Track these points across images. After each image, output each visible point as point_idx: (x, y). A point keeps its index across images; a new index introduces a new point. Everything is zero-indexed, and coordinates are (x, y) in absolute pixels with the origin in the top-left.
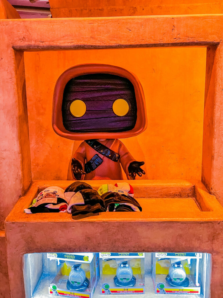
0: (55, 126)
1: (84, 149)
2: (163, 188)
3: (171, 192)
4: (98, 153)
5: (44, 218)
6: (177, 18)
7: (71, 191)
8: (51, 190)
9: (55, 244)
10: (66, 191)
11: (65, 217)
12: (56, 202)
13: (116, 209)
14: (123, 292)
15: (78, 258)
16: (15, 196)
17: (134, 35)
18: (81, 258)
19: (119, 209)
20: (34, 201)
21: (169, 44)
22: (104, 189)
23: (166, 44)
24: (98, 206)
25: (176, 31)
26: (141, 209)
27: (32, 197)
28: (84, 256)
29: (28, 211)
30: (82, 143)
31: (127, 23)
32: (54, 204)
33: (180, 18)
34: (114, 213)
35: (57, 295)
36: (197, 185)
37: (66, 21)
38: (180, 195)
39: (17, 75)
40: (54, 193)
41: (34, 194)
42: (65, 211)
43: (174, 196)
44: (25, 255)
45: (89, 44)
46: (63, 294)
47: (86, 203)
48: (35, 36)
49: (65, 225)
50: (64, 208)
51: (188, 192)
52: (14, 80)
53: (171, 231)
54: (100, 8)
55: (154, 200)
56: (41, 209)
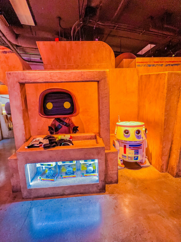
0: (40, 113)
1: (54, 122)
2: (84, 136)
3: (87, 138)
4: (60, 123)
5: (33, 150)
6: (83, 72)
7: (45, 139)
8: (37, 139)
9: (37, 160)
10: (44, 139)
11: (42, 149)
12: (38, 144)
13: (63, 145)
14: (68, 178)
15: (49, 165)
16: (23, 142)
17: (67, 77)
18: (50, 165)
19: (64, 145)
20: (30, 144)
21: (81, 81)
22: (59, 138)
23: (80, 81)
24: (54, 144)
25: (83, 76)
26: (73, 145)
27: (29, 142)
28: (51, 164)
29: (26, 147)
30: (54, 120)
31: (64, 73)
32: (37, 144)
33: (84, 71)
34: (62, 146)
35: (42, 181)
36: (97, 134)
37: (40, 72)
38: (91, 139)
39: (21, 93)
40: (38, 140)
41: (31, 141)
42: (41, 147)
43: (88, 139)
44: (25, 165)
45: (50, 81)
46: (44, 180)
47: (50, 143)
48: (28, 78)
49: (41, 152)
50: (41, 146)
51: (93, 137)
52: (20, 95)
53: (82, 152)
54: (64, 65)
55: (80, 141)
56: (32, 146)
